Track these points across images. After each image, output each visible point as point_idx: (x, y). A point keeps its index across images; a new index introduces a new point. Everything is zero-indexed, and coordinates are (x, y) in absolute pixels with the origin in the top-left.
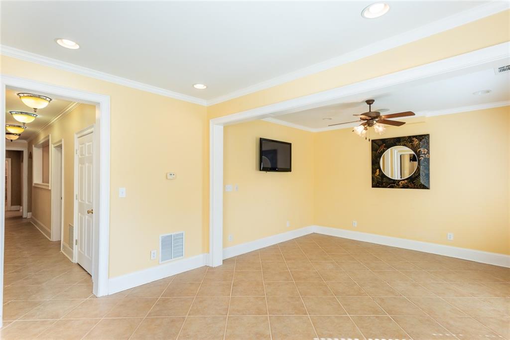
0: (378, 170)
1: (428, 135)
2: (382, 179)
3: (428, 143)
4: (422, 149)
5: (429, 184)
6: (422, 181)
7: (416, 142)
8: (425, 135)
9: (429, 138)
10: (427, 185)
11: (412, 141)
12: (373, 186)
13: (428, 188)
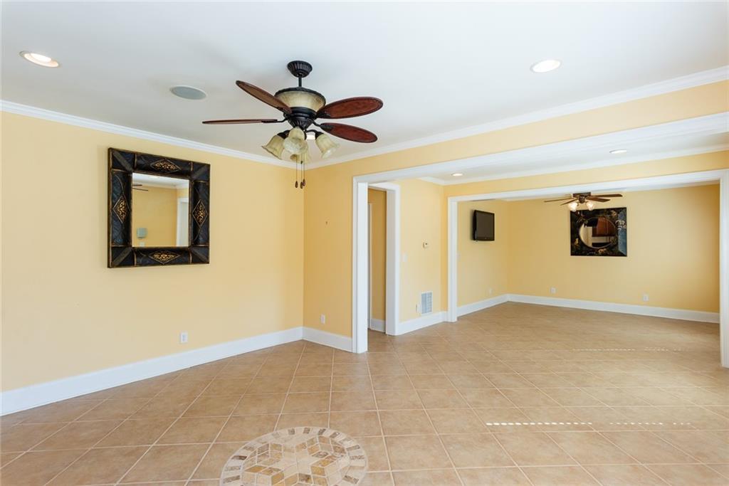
0: (577, 240)
1: (625, 208)
2: (582, 247)
3: (625, 215)
4: (620, 221)
5: (626, 252)
6: (620, 249)
7: (614, 214)
8: (623, 208)
9: (626, 211)
10: (624, 253)
11: (610, 213)
12: (572, 254)
13: (625, 255)
